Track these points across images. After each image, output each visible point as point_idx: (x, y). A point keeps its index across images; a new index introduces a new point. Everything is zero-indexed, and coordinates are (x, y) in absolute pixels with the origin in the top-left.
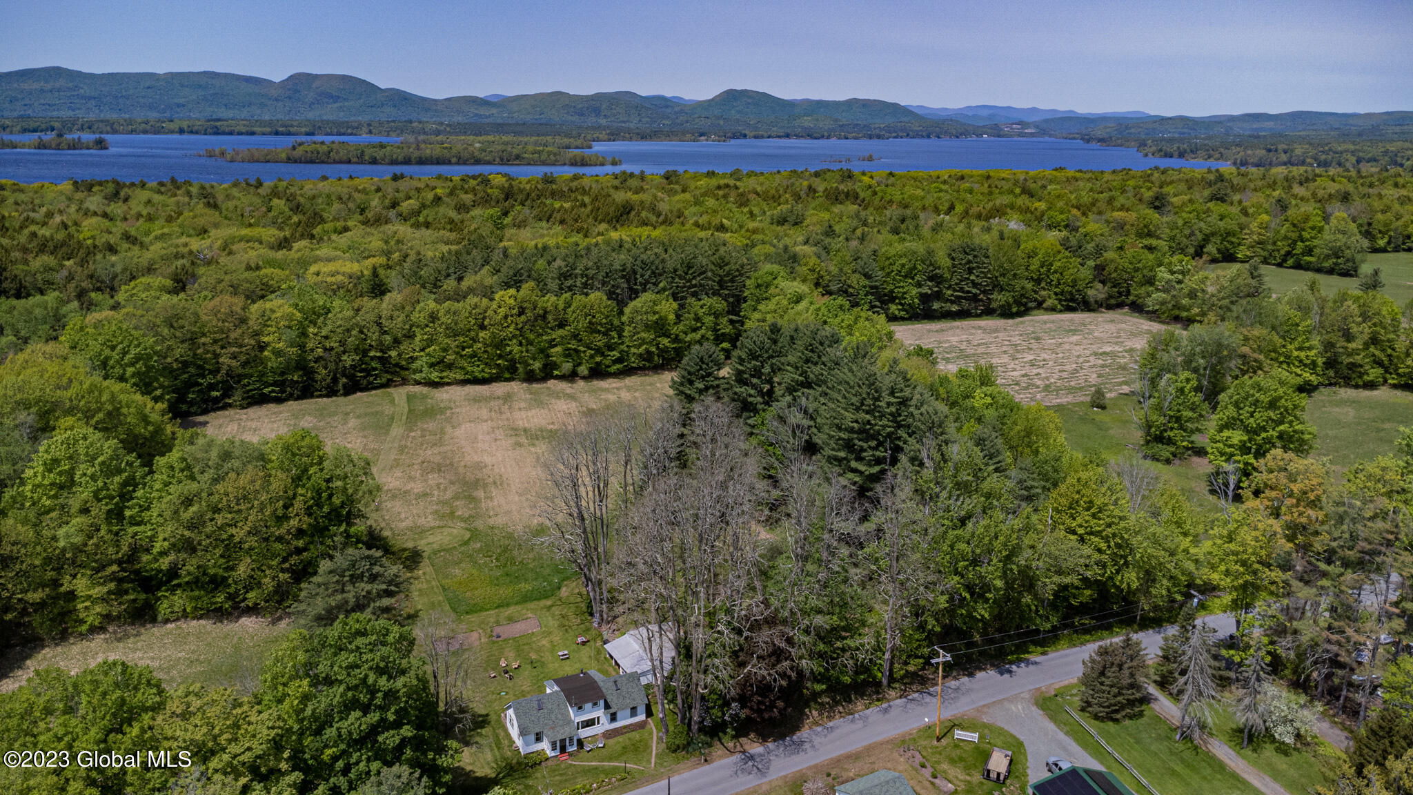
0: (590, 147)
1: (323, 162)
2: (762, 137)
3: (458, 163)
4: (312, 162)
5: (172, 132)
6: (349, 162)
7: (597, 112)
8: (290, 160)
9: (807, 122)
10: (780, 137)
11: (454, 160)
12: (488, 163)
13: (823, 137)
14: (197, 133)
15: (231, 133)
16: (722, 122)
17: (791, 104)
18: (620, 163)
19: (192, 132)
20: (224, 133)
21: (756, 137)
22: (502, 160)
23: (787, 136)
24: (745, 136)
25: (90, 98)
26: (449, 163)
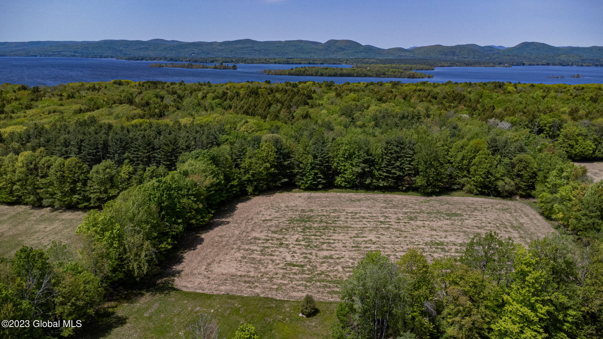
0: (433, 70)
1: (302, 75)
2: (534, 65)
3: (357, 76)
4: (297, 75)
5: (272, 63)
6: (312, 75)
7: (454, 53)
8: (290, 74)
9: (563, 57)
10: (543, 65)
11: (355, 75)
12: (371, 76)
13: (568, 65)
14: (281, 63)
15: (293, 64)
16: (516, 58)
17: (558, 49)
18: (432, 77)
19: (279, 63)
20: (290, 64)
21: (530, 65)
22: (377, 75)
23: (548, 64)
24: (524, 64)
25: (257, 50)
26: (353, 76)
